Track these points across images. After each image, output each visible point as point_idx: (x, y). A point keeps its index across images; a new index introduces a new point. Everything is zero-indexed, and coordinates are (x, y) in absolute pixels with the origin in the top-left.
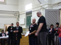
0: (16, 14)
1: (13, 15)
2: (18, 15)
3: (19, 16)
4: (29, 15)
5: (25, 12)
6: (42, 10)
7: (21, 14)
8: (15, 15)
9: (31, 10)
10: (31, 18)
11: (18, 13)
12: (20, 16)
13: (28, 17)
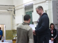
0: (10, 10)
1: (6, 11)
2: (13, 10)
3: (14, 12)
4: (30, 11)
5: (23, 6)
6: (47, 1)
7: (18, 9)
8: (8, 11)
9: (32, 2)
10: (32, 14)
11: (13, 7)
12: (16, 12)
13: (28, 12)
